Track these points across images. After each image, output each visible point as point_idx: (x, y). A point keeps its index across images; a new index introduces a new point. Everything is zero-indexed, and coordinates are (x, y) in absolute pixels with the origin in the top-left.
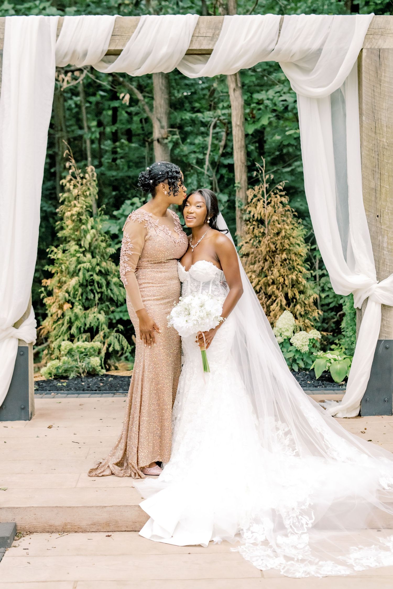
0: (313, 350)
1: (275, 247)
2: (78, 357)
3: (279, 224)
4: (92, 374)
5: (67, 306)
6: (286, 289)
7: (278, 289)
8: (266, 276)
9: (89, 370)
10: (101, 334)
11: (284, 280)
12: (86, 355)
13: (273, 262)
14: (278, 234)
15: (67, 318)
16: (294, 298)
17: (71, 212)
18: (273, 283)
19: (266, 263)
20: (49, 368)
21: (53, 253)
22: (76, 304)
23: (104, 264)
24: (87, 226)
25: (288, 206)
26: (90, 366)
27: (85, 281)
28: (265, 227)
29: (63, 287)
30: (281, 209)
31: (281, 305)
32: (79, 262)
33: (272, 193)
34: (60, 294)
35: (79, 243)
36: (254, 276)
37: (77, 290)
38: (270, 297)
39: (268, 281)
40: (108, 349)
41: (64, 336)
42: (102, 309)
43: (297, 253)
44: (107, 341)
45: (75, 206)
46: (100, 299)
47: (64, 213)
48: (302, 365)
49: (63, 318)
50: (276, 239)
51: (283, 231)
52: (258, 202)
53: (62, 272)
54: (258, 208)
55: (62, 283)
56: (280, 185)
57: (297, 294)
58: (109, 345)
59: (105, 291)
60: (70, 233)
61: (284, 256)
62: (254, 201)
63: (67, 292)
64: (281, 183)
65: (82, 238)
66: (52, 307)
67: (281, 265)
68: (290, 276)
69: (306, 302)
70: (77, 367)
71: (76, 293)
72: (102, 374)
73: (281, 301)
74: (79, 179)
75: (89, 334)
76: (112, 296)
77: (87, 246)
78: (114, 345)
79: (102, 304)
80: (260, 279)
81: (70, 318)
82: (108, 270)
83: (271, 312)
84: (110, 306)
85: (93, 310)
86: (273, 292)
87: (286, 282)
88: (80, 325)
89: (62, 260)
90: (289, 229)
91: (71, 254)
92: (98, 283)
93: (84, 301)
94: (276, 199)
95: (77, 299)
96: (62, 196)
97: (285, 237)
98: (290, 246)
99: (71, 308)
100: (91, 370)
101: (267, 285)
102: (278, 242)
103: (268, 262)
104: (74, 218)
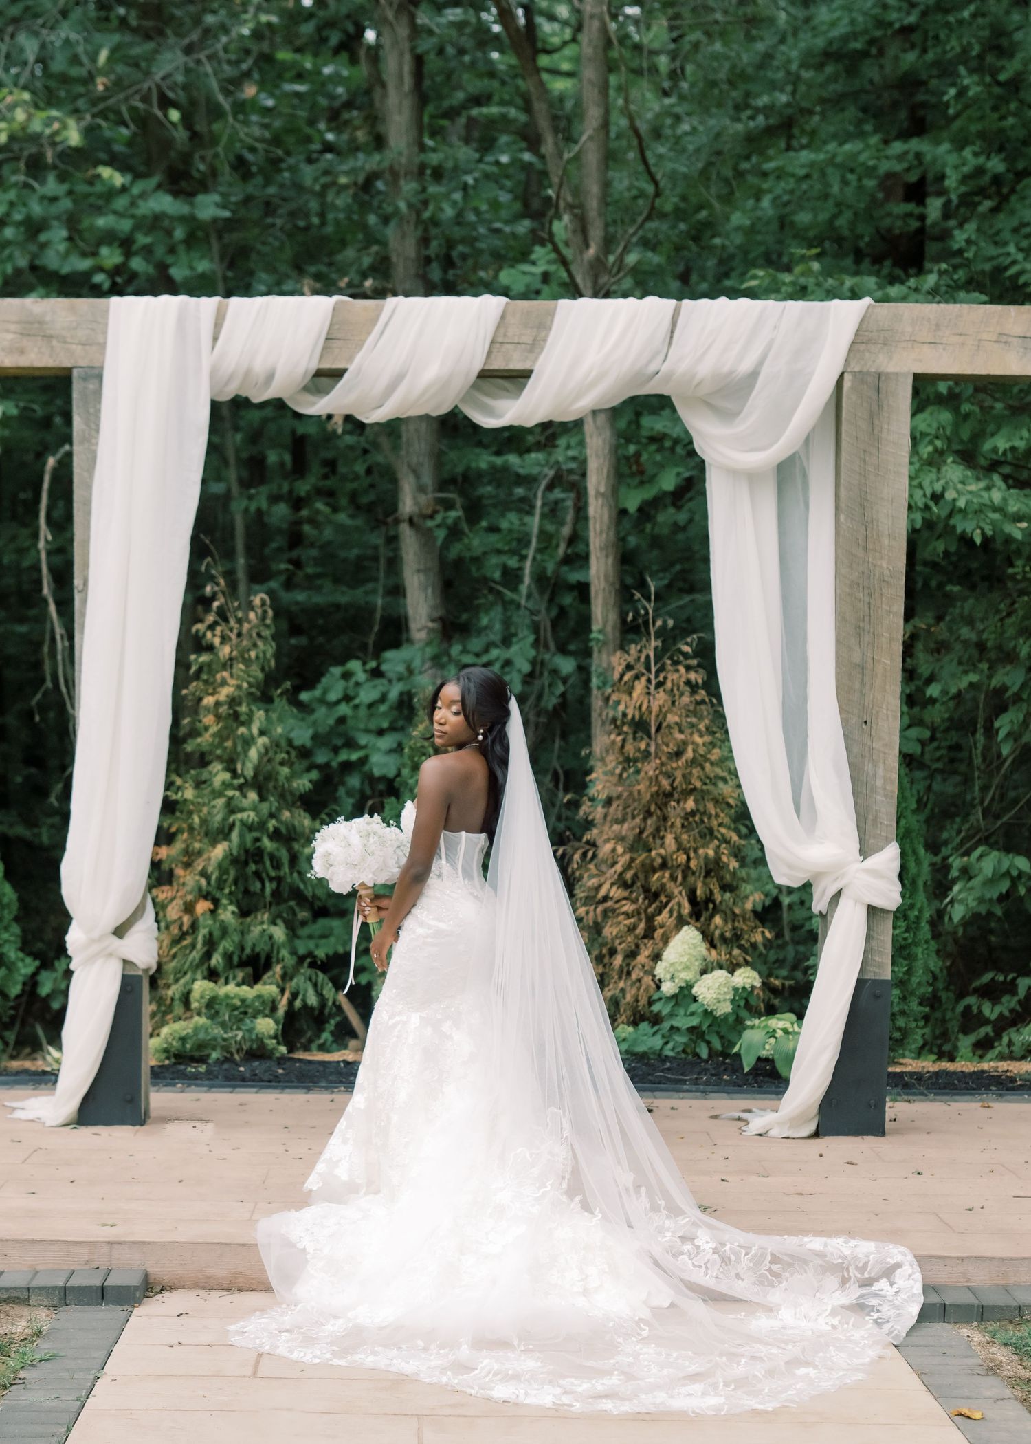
0: (744, 1013)
1: (672, 785)
2: (227, 1017)
3: (681, 731)
4: (257, 1053)
5: (202, 907)
6: (691, 879)
7: (673, 878)
8: (650, 850)
9: (251, 1048)
10: (278, 969)
11: (689, 859)
12: (245, 1013)
13: (665, 819)
14: (678, 754)
15: (203, 932)
16: (709, 899)
17: (216, 697)
18: (664, 865)
19: (649, 822)
20: (166, 1039)
21: (174, 788)
22: (224, 901)
23: (286, 815)
24: (249, 729)
25: (703, 692)
26: (254, 1037)
27: (242, 852)
28: (649, 737)
29: (195, 864)
30: (686, 699)
31: (680, 917)
32: (231, 808)
33: (669, 662)
34: (189, 879)
35: (232, 767)
36: (620, 850)
37: (226, 872)
38: (656, 895)
39: (653, 860)
40: (291, 1003)
41: (194, 972)
42: (279, 916)
43: (720, 798)
44: (291, 986)
45: (224, 683)
46: (276, 894)
47: (200, 699)
48: (717, 1045)
49: (194, 932)
50: (674, 765)
51: (690, 749)
52: (637, 683)
53: (191, 829)
54: (635, 695)
55: (193, 853)
56: (687, 644)
57: (716, 891)
58: (294, 995)
59: (288, 875)
60: (212, 744)
61: (690, 804)
62: (626, 678)
63: (203, 874)
64: (689, 640)
65: (238, 754)
66: (169, 908)
67: (683, 826)
68: (701, 851)
69: (737, 911)
70: (225, 1040)
71: (225, 877)
72: (278, 1055)
73: (679, 905)
74: (232, 622)
75: (249, 970)
76: (302, 886)
77: (249, 773)
78: (304, 995)
79: (278, 904)
80: (635, 855)
81: (211, 934)
82: (294, 827)
83: (655, 930)
84: (297, 909)
85: (259, 917)
86: (663, 886)
87: (693, 864)
88: (231, 949)
89: (193, 803)
90: (704, 745)
91: (213, 791)
92: (272, 857)
93: (240, 896)
94: (675, 676)
95: (227, 891)
96: (196, 660)
97: (693, 762)
98: (705, 784)
99: (213, 912)
100: (255, 1046)
101: (650, 869)
102: (678, 775)
103: (654, 818)
104: (221, 710)
